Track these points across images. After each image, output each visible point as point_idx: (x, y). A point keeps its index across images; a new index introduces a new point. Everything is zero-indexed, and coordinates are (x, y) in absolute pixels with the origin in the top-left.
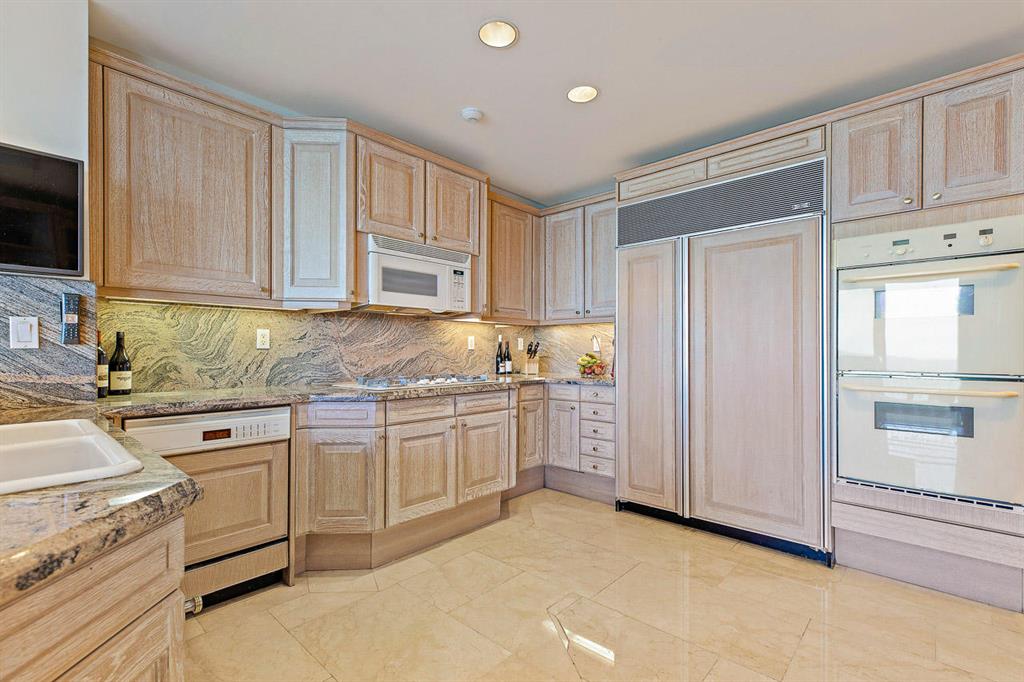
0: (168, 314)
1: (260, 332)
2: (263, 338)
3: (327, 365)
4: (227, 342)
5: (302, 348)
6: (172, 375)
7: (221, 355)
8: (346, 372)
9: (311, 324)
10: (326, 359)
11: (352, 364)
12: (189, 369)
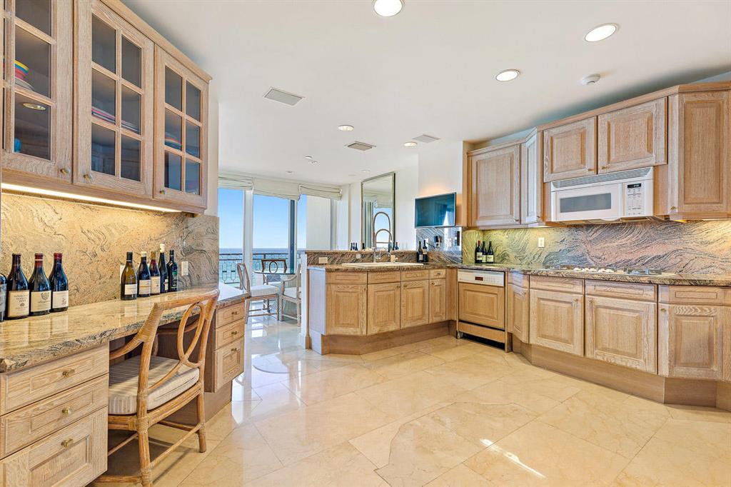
0: (506, 233)
1: (540, 239)
2: (541, 242)
3: (578, 257)
4: (526, 244)
5: (562, 247)
6: (507, 258)
7: (523, 250)
8: (592, 262)
9: (567, 233)
10: (578, 253)
11: (596, 257)
12: (512, 255)
